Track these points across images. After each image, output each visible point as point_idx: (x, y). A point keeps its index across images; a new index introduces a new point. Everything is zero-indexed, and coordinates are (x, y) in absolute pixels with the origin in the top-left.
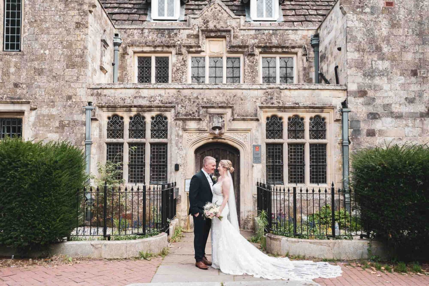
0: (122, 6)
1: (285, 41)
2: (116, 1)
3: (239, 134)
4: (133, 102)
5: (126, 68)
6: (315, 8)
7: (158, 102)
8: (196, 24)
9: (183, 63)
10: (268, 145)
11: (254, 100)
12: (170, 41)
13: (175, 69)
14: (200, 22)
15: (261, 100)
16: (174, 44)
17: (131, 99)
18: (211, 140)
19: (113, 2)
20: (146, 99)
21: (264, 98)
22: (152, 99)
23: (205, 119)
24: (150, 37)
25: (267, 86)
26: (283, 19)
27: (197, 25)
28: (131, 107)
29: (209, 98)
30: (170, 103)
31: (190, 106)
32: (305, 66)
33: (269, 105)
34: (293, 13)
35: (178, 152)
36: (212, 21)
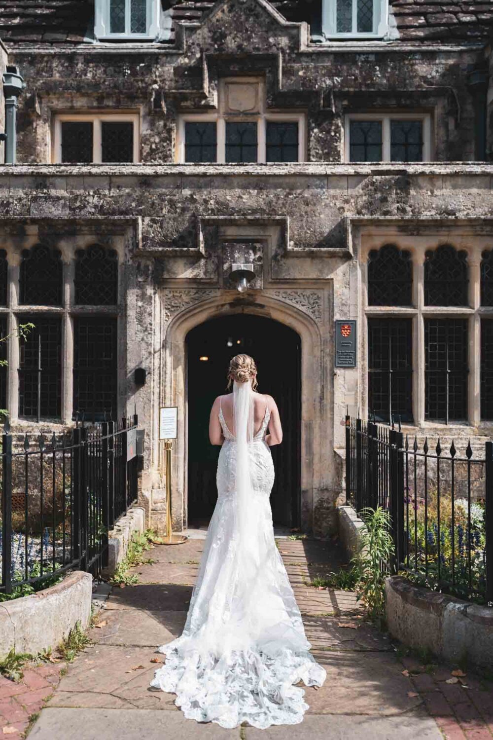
0: (30, 11)
1: (405, 80)
2: (17, 3)
3: (299, 291)
4: (29, 211)
5: (35, 149)
6: (471, 8)
7: (93, 210)
8: (197, 42)
9: (165, 135)
10: (373, 320)
11: (339, 205)
12: (136, 84)
13: (147, 149)
14: (204, 38)
15: (356, 204)
16: (143, 90)
17: (24, 201)
18: (226, 308)
19: (9, 4)
20: (62, 201)
21: (365, 198)
22: (78, 204)
23: (213, 254)
24: (89, 75)
25: (373, 168)
26: (397, 34)
27: (198, 45)
28: (24, 222)
29: (222, 199)
30: (122, 213)
31: (175, 219)
32: (451, 138)
33: (377, 216)
34: (422, 20)
35: (143, 339)
36: (233, 35)
